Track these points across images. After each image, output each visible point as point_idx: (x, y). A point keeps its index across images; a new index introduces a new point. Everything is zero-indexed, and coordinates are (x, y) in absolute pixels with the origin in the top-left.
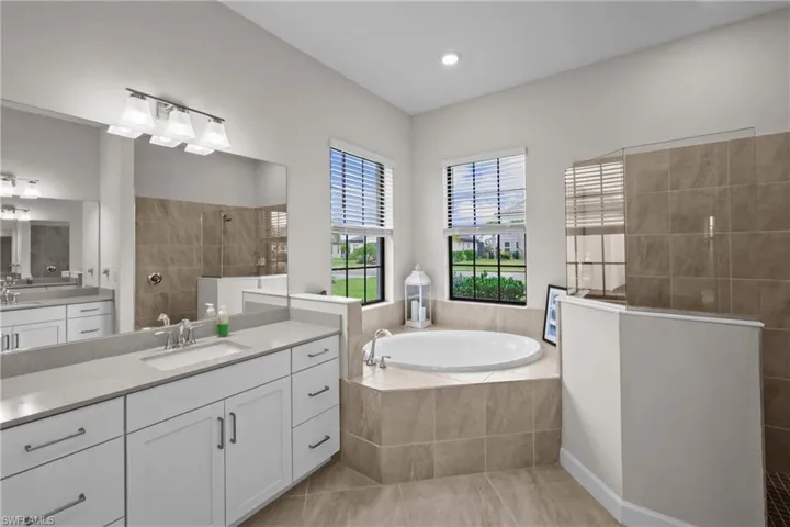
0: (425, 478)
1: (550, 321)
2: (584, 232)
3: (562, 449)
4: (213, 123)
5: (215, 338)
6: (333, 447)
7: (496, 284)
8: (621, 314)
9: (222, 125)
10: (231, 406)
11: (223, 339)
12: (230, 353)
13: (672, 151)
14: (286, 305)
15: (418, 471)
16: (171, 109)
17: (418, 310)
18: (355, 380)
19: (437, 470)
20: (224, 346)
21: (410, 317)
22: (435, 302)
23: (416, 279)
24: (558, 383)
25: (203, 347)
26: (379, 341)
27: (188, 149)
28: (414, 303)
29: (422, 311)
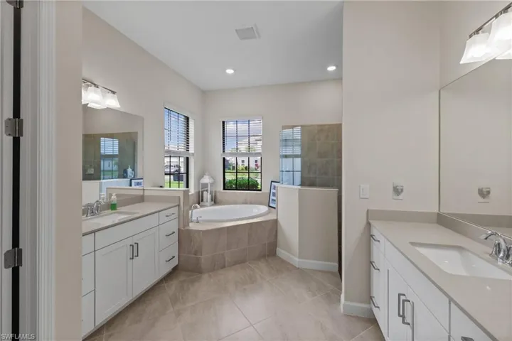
0: (222, 268)
1: (272, 197)
2: (286, 156)
3: (278, 249)
4: (111, 94)
5: (110, 211)
6: (175, 262)
7: (247, 182)
8: (299, 189)
9: (115, 95)
10: (135, 239)
11: (114, 211)
12: (123, 217)
13: (318, 126)
14: (142, 194)
15: (219, 265)
16: (88, 86)
17: (207, 196)
18: (186, 228)
19: (226, 264)
20: (116, 214)
21: (202, 200)
22: (216, 192)
23: (206, 180)
24: (276, 222)
25: (106, 215)
26: (194, 211)
27: (89, 106)
28: (205, 193)
29: (209, 196)
